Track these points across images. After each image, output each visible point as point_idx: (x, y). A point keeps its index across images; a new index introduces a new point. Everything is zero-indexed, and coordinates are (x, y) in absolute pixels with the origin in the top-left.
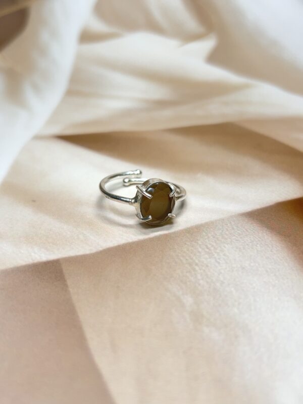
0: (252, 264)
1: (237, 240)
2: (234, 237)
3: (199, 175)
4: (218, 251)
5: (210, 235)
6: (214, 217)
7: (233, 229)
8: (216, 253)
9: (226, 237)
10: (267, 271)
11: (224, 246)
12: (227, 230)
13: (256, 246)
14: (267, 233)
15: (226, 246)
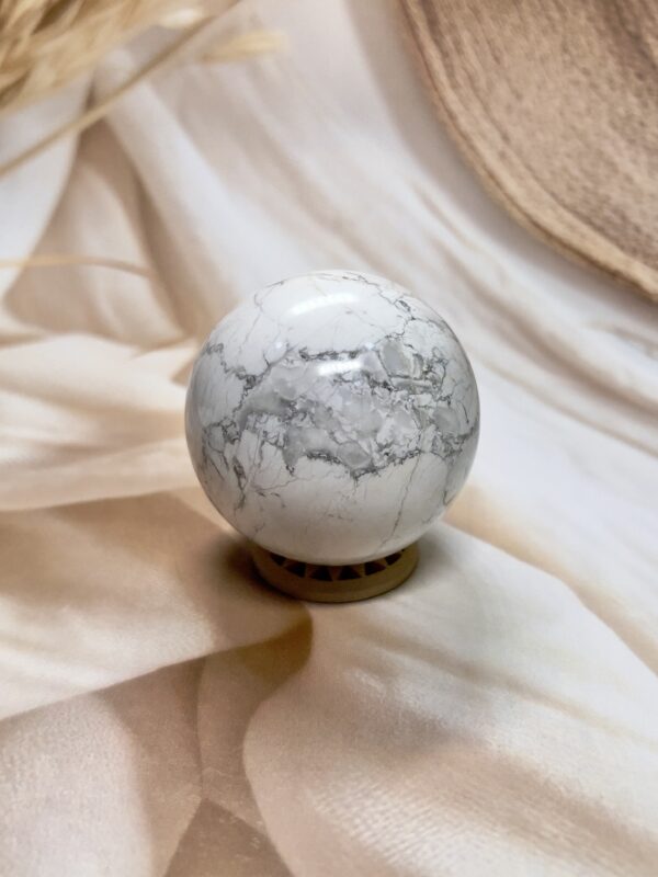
0: (65, 793)
1: (64, 746)
2: (63, 739)
3: (65, 610)
4: (25, 767)
5: (27, 735)
6: (50, 698)
7: (69, 722)
8: (20, 770)
9: (50, 738)
10: (82, 806)
11: (40, 759)
12: (59, 724)
13: (89, 756)
14: (119, 728)
15: (43, 757)
